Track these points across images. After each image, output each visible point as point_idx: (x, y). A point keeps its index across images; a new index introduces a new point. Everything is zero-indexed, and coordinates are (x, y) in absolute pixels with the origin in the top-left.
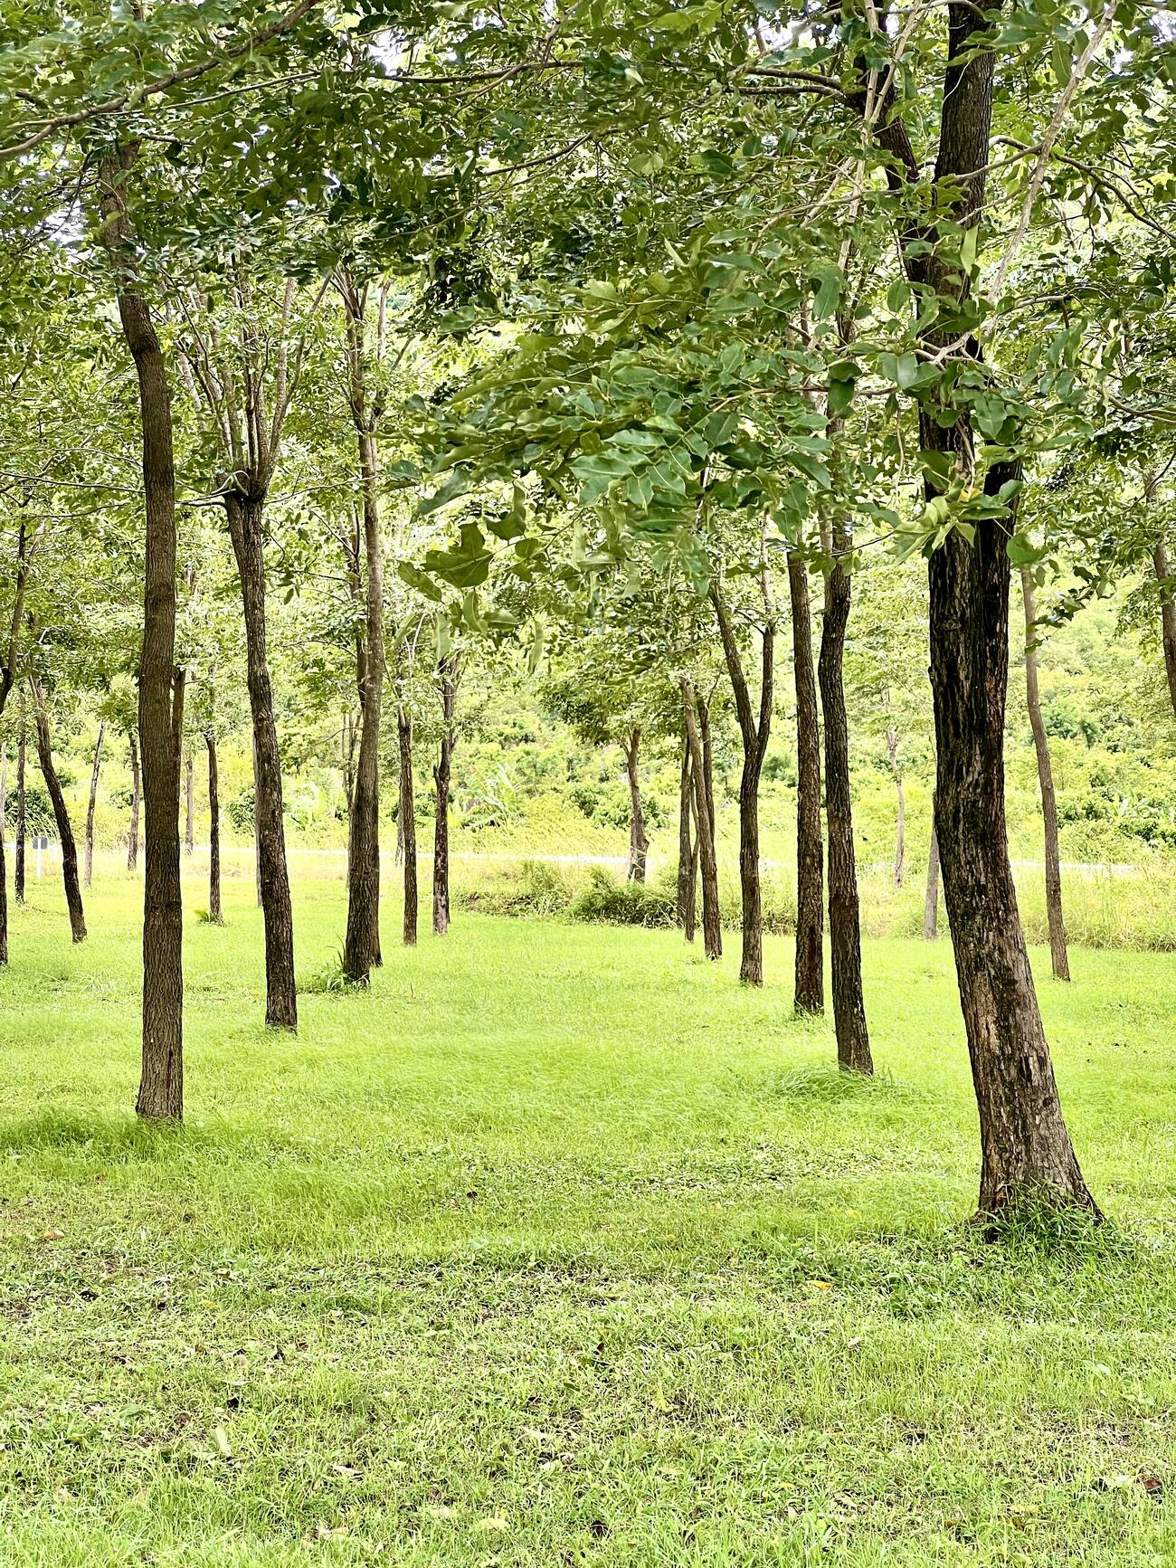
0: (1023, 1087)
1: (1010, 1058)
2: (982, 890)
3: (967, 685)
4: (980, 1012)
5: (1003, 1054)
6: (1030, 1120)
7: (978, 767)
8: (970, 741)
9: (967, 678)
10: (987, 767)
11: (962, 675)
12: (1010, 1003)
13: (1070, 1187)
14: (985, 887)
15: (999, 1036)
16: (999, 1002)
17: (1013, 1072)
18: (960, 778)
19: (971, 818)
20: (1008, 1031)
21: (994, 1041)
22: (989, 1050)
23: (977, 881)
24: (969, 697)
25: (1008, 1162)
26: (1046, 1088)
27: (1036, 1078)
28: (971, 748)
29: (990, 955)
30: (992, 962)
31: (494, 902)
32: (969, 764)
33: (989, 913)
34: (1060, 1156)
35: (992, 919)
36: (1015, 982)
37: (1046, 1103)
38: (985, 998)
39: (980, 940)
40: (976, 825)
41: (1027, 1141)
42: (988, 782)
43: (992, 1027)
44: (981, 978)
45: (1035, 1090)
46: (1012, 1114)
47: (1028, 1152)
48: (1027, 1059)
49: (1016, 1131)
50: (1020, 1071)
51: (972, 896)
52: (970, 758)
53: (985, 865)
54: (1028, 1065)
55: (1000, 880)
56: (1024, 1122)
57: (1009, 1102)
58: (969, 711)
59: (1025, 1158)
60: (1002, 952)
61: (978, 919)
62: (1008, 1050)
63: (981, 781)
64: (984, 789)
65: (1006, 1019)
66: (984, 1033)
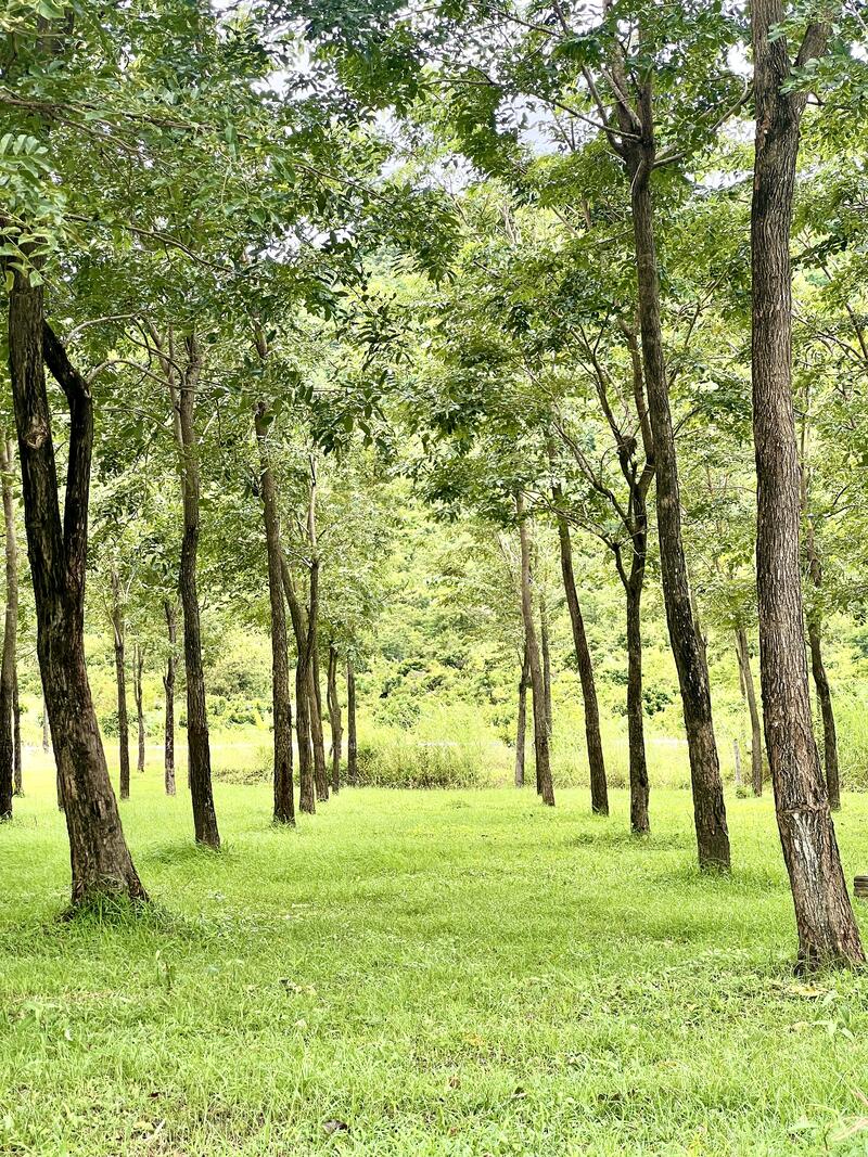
0: (94, 820)
1: (85, 802)
2: (65, 694)
3: (49, 562)
4: (66, 773)
5: (80, 799)
6: (99, 842)
7: (61, 615)
8: (54, 599)
9: (49, 558)
10: (67, 616)
11: (45, 557)
12: (84, 767)
13: (126, 884)
14: (67, 692)
15: (77, 788)
16: (77, 766)
17: (87, 811)
18: (48, 623)
19: (57, 648)
20: (83, 783)
21: (74, 791)
22: (71, 797)
23: (62, 688)
24: (51, 570)
25: (84, 868)
26: (111, 821)
27: (104, 815)
28: (55, 603)
29: (70, 736)
30: (72, 740)
31: (238, 775)
32: (54, 614)
33: (70, 709)
34: (120, 864)
35: (71, 713)
36: (88, 753)
37: (110, 830)
38: (69, 763)
39: (63, 726)
40: (60, 653)
41: (97, 855)
42: (69, 625)
43: (73, 782)
44: (64, 751)
45: (103, 822)
46: (86, 838)
47: (98, 862)
48: (97, 802)
49: (89, 849)
50: (92, 810)
51: (59, 699)
52: (55, 610)
53: (67, 679)
54: (97, 806)
55: (79, 688)
56: (95, 843)
57: (84, 830)
58: (52, 579)
59: (96, 866)
60: (78, 734)
61: (62, 713)
62: (84, 797)
63: (63, 624)
64: (66, 631)
65: (82, 777)
66: (68, 786)
